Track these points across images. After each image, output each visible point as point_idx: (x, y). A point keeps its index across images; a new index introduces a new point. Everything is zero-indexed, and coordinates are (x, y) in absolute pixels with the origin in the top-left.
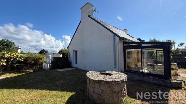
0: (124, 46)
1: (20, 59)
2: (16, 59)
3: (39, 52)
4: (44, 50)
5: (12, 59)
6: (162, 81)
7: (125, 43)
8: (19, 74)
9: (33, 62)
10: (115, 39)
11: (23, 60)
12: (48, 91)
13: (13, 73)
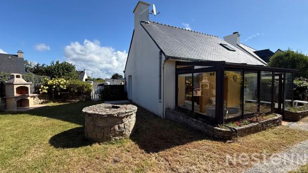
0: (177, 70)
1: (62, 87)
2: (58, 86)
3: (111, 77)
4: (117, 74)
5: (54, 87)
6: (205, 126)
7: (178, 63)
8: (62, 104)
9: (76, 91)
10: (161, 58)
11: (65, 88)
12: (60, 121)
13: (58, 101)
